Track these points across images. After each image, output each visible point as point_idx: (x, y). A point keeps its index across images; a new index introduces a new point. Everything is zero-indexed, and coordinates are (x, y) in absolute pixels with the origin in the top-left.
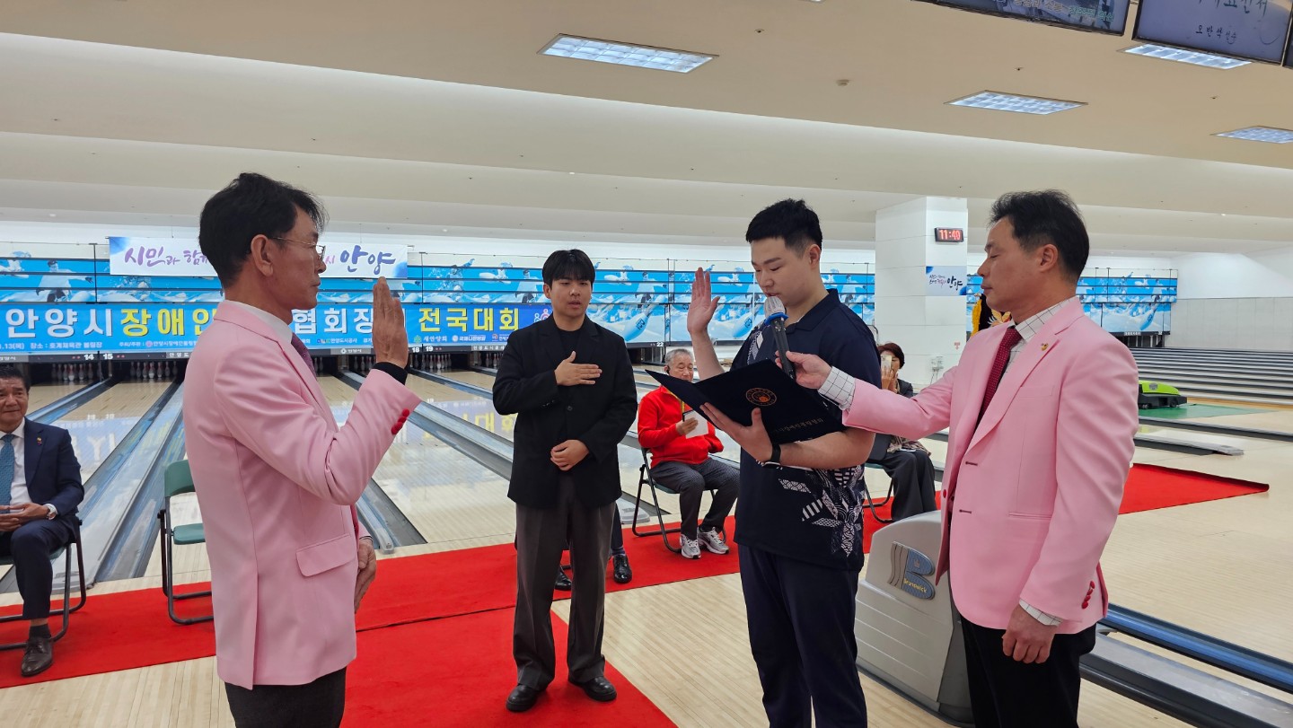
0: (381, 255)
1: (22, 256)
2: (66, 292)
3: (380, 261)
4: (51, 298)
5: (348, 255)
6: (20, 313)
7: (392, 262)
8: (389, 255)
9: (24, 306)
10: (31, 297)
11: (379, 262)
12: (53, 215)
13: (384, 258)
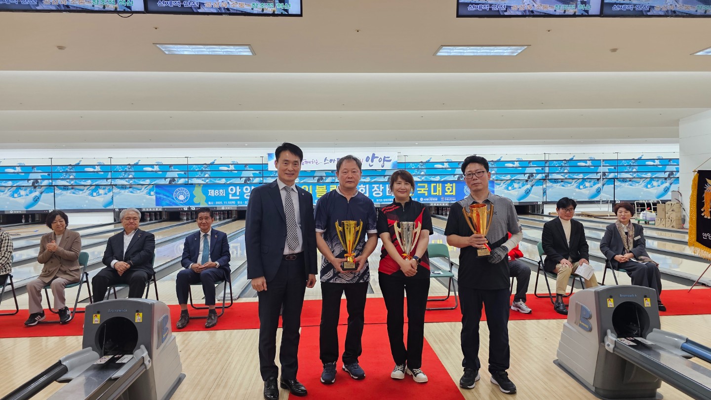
0: (385, 157)
1: (235, 163)
2: (251, 179)
3: (384, 160)
4: (245, 181)
5: (369, 159)
6: (234, 188)
7: (390, 161)
8: (389, 157)
9: (235, 185)
10: (238, 181)
11: (384, 162)
12: (246, 145)
13: (386, 159)
